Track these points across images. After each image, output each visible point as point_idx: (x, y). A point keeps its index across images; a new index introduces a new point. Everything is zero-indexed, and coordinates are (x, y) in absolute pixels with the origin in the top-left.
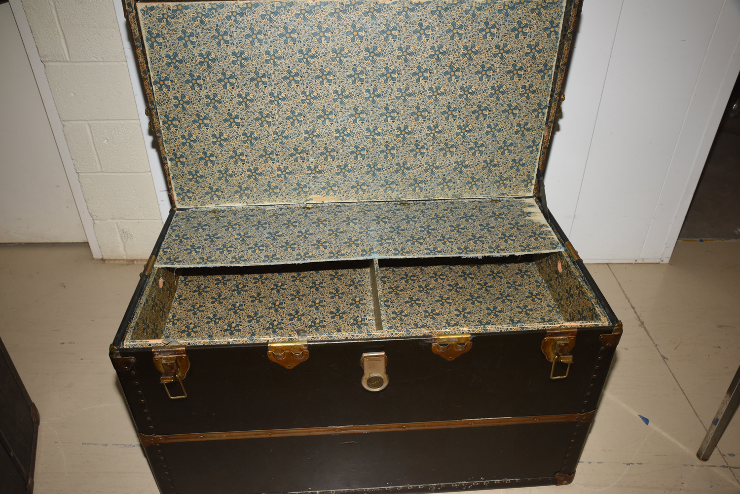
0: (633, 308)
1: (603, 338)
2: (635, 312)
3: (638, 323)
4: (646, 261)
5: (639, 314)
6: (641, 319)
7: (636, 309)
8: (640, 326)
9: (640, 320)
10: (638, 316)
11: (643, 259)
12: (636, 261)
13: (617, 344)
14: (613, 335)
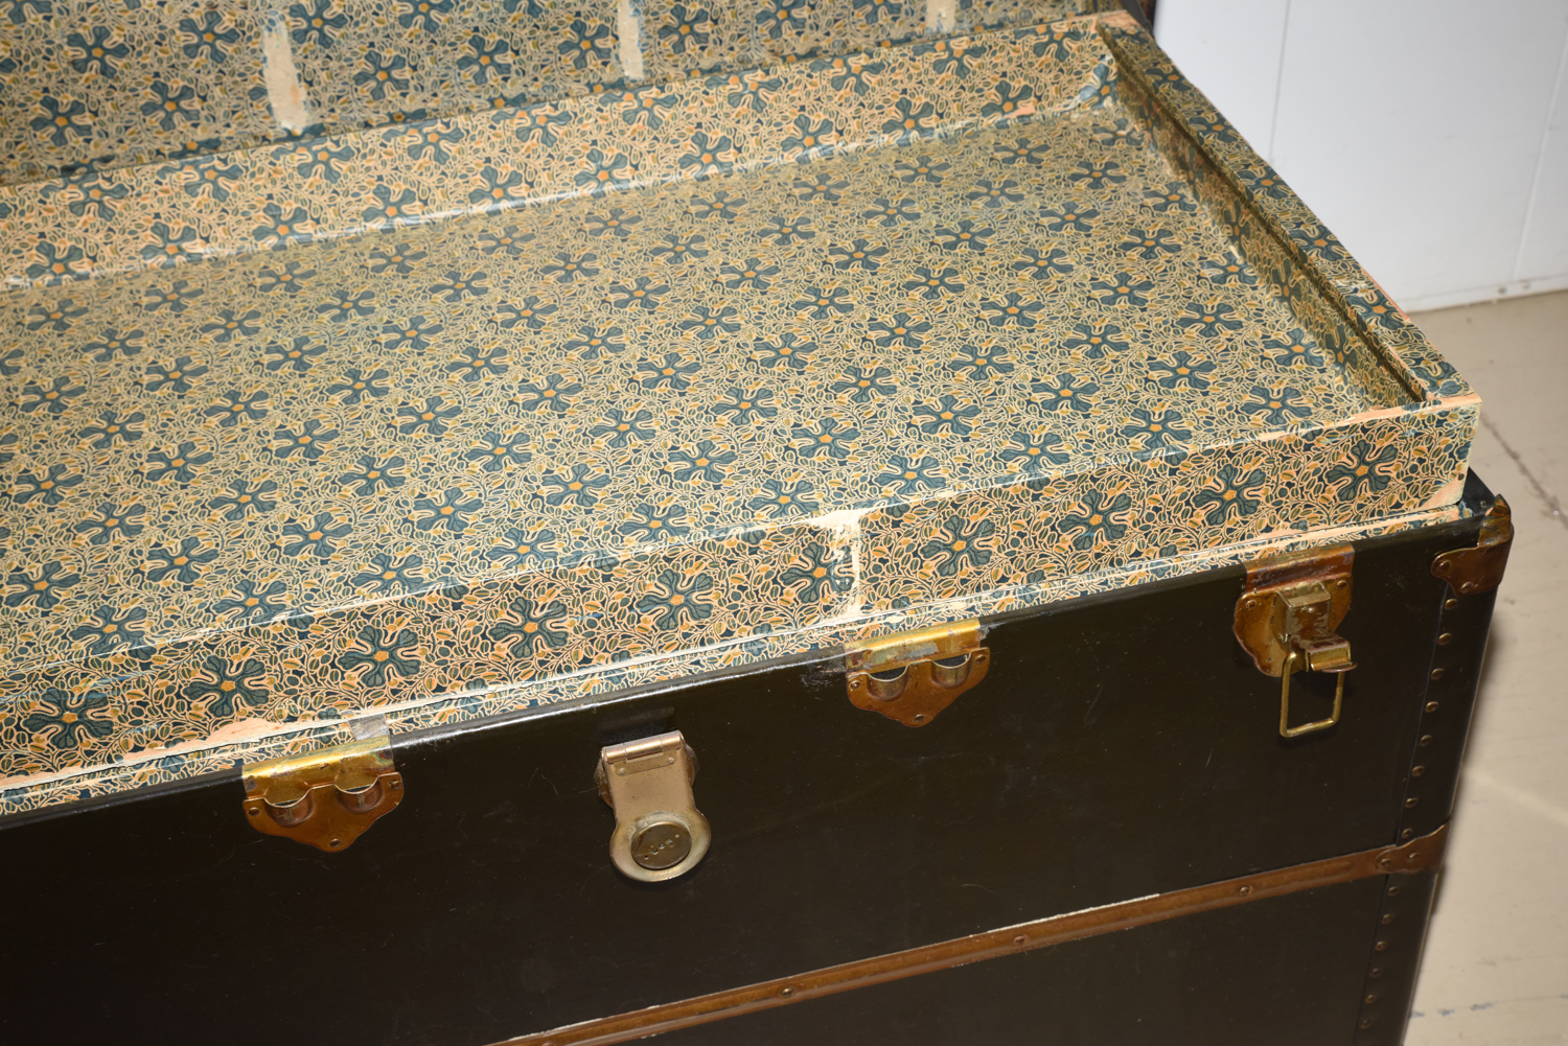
0: (1515, 456)
1: (1446, 565)
2: (1524, 470)
3: (1540, 504)
4: (1538, 287)
5: (1536, 475)
6: (1549, 491)
7: (1526, 460)
8: (1545, 514)
9: (1542, 494)
10: (1533, 481)
11: (1526, 282)
12: (1502, 291)
13: (1497, 578)
14: (1481, 550)
